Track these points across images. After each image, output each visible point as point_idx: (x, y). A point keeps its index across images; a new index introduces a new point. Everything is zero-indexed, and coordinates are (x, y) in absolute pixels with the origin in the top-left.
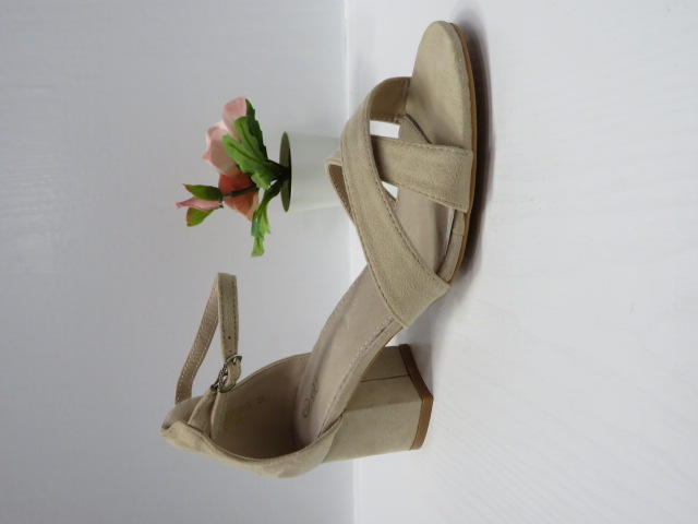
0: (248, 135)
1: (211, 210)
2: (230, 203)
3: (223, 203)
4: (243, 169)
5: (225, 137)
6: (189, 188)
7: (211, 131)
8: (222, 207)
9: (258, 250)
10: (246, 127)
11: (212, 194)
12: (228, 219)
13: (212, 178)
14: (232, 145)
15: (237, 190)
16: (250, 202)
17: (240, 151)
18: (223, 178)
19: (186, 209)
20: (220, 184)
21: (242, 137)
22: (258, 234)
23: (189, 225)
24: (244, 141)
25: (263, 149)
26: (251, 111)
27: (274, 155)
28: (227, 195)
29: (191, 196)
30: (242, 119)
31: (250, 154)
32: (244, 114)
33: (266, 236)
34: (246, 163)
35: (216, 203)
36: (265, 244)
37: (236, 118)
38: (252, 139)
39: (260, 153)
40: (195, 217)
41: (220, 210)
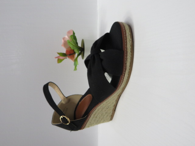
1: (64, 59)
3: (67, 57)
4: (72, 48)
5: (68, 40)
6: (58, 53)
7: (64, 38)
8: (66, 58)
9: (75, 69)
10: (73, 37)
11: (64, 55)
12: (68, 61)
13: (64, 51)
14: (69, 42)
15: (70, 54)
16: (74, 57)
17: (72, 44)
18: (67, 51)
19: (57, 59)
21: (72, 40)
22: (76, 65)
23: (58, 63)
25: (77, 43)
26: (74, 33)
27: (80, 45)
28: (68, 55)
29: (58, 55)
30: (72, 36)
31: (74, 44)
32: (72, 34)
33: (77, 65)
35: (65, 57)
36: (77, 68)
37: (70, 35)
38: (74, 41)
39: (77, 45)
40: (59, 61)
41: (66, 59)
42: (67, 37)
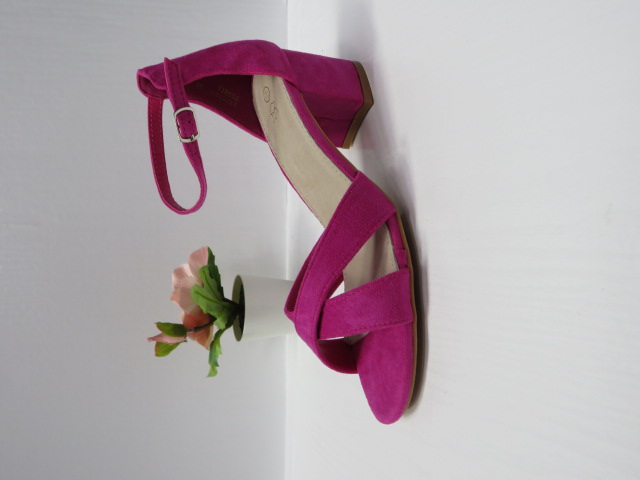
1: (177, 344)
2: (193, 337)
4: (205, 311)
6: (160, 326)
8: (186, 341)
9: (213, 373)
10: (207, 272)
11: (179, 331)
12: (192, 349)
13: (178, 317)
14: (197, 293)
15: (197, 326)
16: (208, 333)
17: (203, 296)
18: (187, 317)
19: (154, 343)
20: (185, 321)
21: (204, 281)
22: (214, 363)
23: (157, 355)
24: (206, 285)
25: (220, 290)
26: (212, 258)
27: (228, 294)
28: (191, 330)
29: (160, 332)
30: (204, 267)
31: (210, 296)
32: (206, 263)
34: (208, 307)
35: (182, 339)
37: (200, 266)
38: (212, 282)
39: (218, 294)
40: (162, 349)
41: (184, 343)
42: (187, 268)
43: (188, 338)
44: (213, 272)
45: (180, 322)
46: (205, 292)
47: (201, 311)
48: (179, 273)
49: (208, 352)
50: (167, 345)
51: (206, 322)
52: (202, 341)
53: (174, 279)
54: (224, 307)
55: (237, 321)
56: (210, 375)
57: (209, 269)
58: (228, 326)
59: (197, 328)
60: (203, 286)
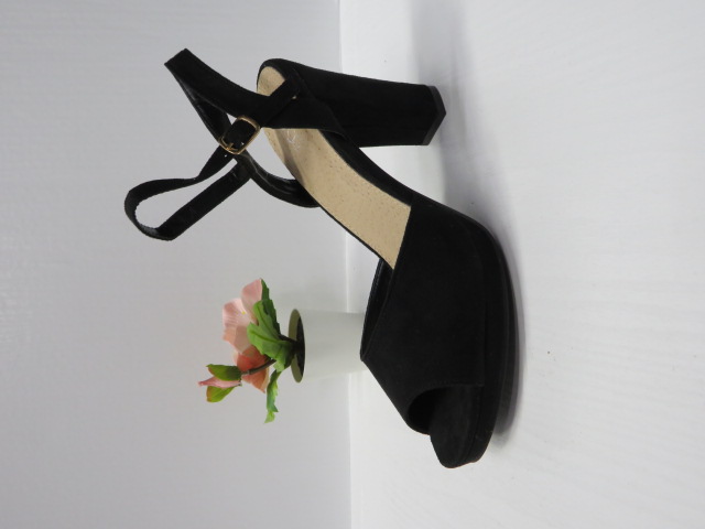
0: (264, 314)
1: (232, 388)
2: (248, 380)
4: (261, 351)
6: (212, 368)
8: (240, 385)
10: (262, 308)
11: (233, 374)
12: (247, 393)
13: (230, 357)
14: (253, 332)
15: (252, 367)
16: (264, 375)
17: (260, 336)
18: (241, 358)
19: (205, 387)
20: (238, 363)
21: (259, 319)
22: (272, 408)
23: (209, 400)
24: (260, 322)
25: (277, 326)
26: (266, 291)
27: (285, 331)
28: (245, 372)
29: (210, 376)
30: (258, 303)
31: (266, 335)
32: (260, 298)
34: (264, 346)
35: (236, 383)
37: (254, 302)
38: (268, 318)
39: (275, 331)
40: (215, 394)
41: (238, 388)
42: (239, 304)
43: (243, 382)
44: (267, 308)
45: (233, 363)
46: (260, 330)
47: (257, 352)
48: (230, 308)
49: (266, 395)
50: (220, 389)
51: (263, 363)
52: (258, 384)
53: (224, 315)
54: (281, 346)
55: (295, 361)
56: (268, 420)
57: (263, 304)
58: (286, 366)
59: (252, 370)
60: (258, 324)
